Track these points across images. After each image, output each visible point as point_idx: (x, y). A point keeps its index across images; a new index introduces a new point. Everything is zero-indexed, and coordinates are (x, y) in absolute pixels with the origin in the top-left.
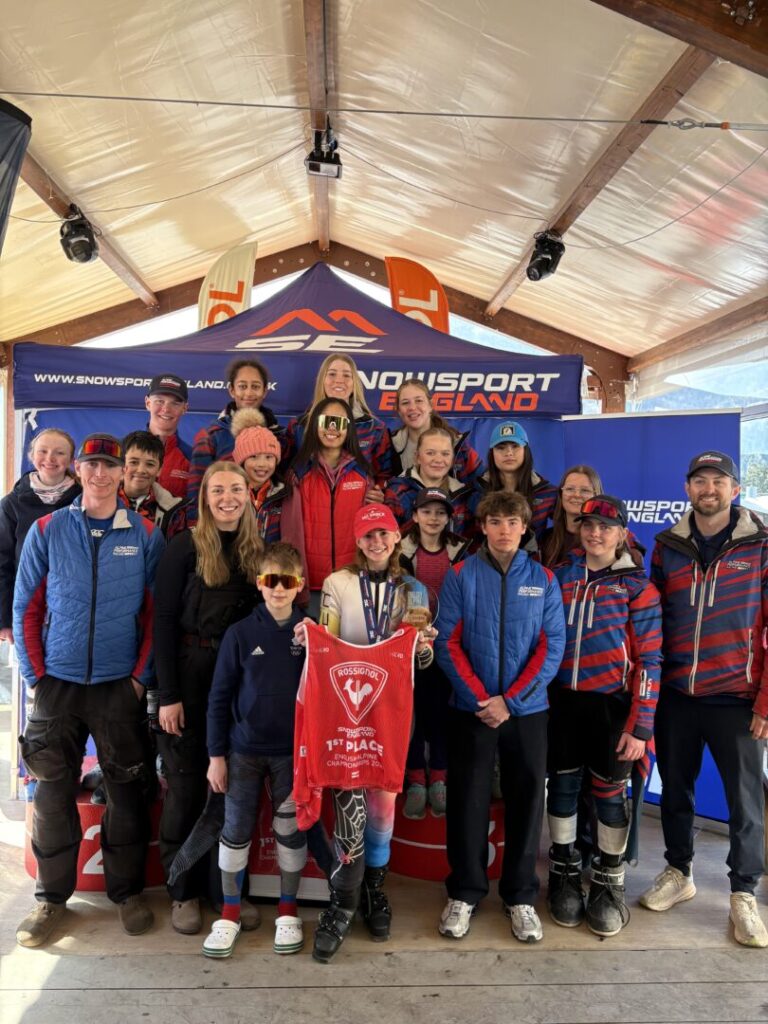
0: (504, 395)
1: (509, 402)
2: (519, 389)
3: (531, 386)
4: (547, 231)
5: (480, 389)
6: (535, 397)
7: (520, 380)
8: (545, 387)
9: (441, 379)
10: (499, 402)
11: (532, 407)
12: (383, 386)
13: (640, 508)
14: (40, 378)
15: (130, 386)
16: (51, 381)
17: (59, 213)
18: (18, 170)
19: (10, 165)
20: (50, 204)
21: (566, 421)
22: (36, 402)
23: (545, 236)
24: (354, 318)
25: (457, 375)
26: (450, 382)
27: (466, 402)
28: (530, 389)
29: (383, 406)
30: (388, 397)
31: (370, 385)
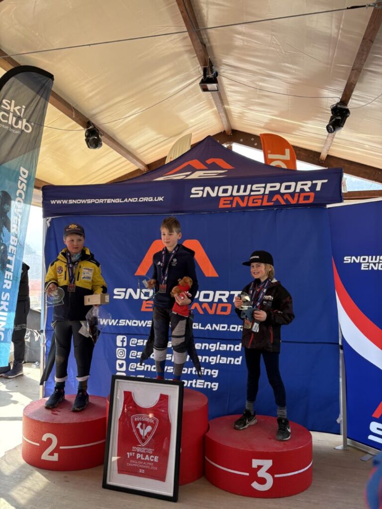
0: (292, 195)
1: (296, 199)
2: (302, 190)
3: (309, 188)
4: (338, 104)
5: (278, 192)
6: (312, 194)
7: (302, 185)
8: (318, 188)
9: (254, 187)
10: (290, 199)
11: (311, 201)
12: (220, 194)
13: (377, 261)
14: (53, 202)
15: (93, 203)
16: (58, 203)
17: (83, 126)
18: (47, 99)
19: (41, 96)
20: (77, 122)
21: (329, 208)
22: (52, 214)
23: (336, 106)
24: (219, 162)
25: (264, 185)
26: (260, 189)
27: (269, 200)
28: (309, 190)
29: (221, 206)
30: (225, 201)
31: (213, 195)
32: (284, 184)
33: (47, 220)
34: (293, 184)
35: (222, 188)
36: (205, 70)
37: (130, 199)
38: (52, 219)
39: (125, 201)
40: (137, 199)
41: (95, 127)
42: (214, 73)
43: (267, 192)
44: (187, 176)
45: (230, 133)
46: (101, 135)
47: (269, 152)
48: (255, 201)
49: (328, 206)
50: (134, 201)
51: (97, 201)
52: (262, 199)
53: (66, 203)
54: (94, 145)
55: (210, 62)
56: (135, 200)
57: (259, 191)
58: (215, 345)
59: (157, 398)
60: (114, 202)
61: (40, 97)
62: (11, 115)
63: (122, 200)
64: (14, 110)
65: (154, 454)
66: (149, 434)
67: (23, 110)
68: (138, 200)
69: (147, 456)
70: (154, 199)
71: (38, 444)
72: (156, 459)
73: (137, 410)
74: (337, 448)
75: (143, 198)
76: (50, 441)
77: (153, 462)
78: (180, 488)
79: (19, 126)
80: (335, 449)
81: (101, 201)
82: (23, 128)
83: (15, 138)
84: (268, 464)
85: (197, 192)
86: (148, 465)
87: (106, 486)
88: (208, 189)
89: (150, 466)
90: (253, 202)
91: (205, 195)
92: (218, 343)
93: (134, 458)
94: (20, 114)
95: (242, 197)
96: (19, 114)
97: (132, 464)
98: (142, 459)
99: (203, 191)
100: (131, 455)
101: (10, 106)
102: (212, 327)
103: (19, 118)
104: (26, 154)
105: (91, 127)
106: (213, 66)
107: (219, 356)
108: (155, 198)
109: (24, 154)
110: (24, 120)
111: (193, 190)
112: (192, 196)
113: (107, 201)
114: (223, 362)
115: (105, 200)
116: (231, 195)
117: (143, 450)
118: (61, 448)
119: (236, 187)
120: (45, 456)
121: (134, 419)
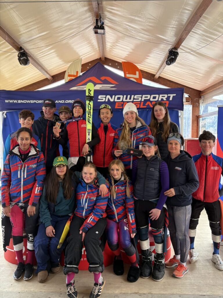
0: (157, 102)
2: (162, 100)
3: (166, 99)
4: (173, 49)
5: (149, 100)
7: (162, 96)
11: (167, 106)
14: (7, 101)
15: (35, 103)
16: (10, 102)
17: (17, 50)
20: (13, 46)
24: (109, 79)
25: (141, 96)
28: (166, 100)
29: (116, 107)
30: (118, 104)
31: (112, 100)
32: (152, 96)
33: (3, 113)
34: (157, 96)
35: (117, 97)
36: (97, 20)
37: (59, 101)
38: (7, 112)
42: (102, 22)
46: (29, 57)
47: (127, 72)
48: (136, 105)
50: (62, 102)
52: (140, 104)
53: (16, 102)
57: (138, 99)
68: (65, 102)
75: (68, 101)
81: (40, 102)
85: (102, 98)
91: (107, 100)
99: (106, 98)
105: (22, 51)
106: (101, 18)
111: (100, 97)
112: (99, 101)
116: (122, 101)
119: (125, 96)
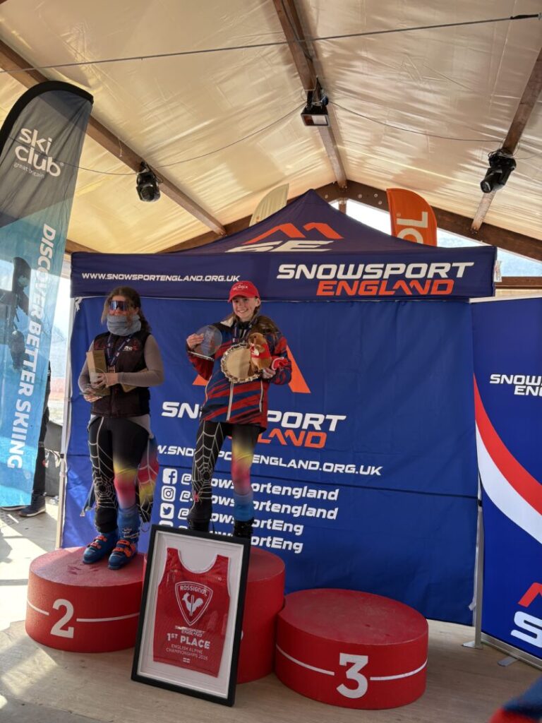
0: (422, 281)
1: (427, 287)
2: (437, 276)
3: (447, 273)
4: (499, 151)
5: (402, 277)
6: (451, 282)
7: (437, 268)
8: (460, 274)
9: (368, 269)
10: (419, 288)
11: (449, 291)
12: (320, 276)
13: (538, 383)
14: (85, 276)
15: (141, 280)
16: (92, 277)
17: (135, 169)
18: (83, 130)
19: (76, 125)
20: (125, 162)
21: (473, 303)
22: (84, 292)
23: (496, 154)
24: (323, 228)
25: (382, 266)
26: (375, 271)
27: (389, 288)
28: (446, 276)
29: (320, 293)
30: (325, 285)
31: (310, 276)
32: (411, 266)
33: (76, 301)
34: (424, 266)
35: (322, 267)
36: (310, 95)
37: (192, 277)
38: (83, 299)
39: (185, 279)
40: (202, 277)
41: (150, 171)
42: (324, 98)
43: (386, 276)
44: (275, 247)
45: (344, 185)
46: (159, 183)
47: (399, 215)
48: (369, 288)
49: (472, 300)
50: (197, 280)
51: (146, 278)
52: (379, 286)
53: (103, 278)
54: (149, 196)
55: (318, 83)
56: (199, 278)
57: (375, 274)
58: (300, 490)
59: (213, 560)
60: (170, 280)
61: (73, 125)
62: (32, 150)
63: (181, 278)
64: (36, 144)
65: (204, 638)
66: (199, 609)
67: (49, 144)
68: (204, 278)
69: (195, 640)
70: (225, 278)
71: (47, 614)
72: (207, 644)
73: (185, 575)
74: (465, 645)
75: (210, 277)
76: (63, 610)
77: (203, 648)
78: (238, 687)
79: (43, 167)
80: (463, 646)
81: (152, 278)
82: (48, 170)
83: (38, 182)
84: (362, 661)
85: (287, 272)
86: (196, 653)
87: (136, 678)
88: (302, 267)
89: (198, 654)
90: (366, 290)
91: (298, 277)
92: (306, 488)
93: (176, 641)
94: (45, 150)
95: (350, 282)
96: (42, 150)
97: (174, 649)
98: (188, 643)
99: (296, 270)
100: (173, 637)
101: (31, 137)
102: (297, 464)
103: (43, 156)
104: (52, 207)
105: (145, 171)
106: (321, 89)
107: (305, 506)
108: (228, 277)
109: (50, 205)
110: (50, 159)
111: (282, 268)
112: (280, 277)
113: (160, 278)
114: (311, 515)
115: (158, 276)
116: (335, 278)
117: (190, 632)
118: (78, 620)
119: (342, 267)
120: (56, 630)
121: (179, 587)
